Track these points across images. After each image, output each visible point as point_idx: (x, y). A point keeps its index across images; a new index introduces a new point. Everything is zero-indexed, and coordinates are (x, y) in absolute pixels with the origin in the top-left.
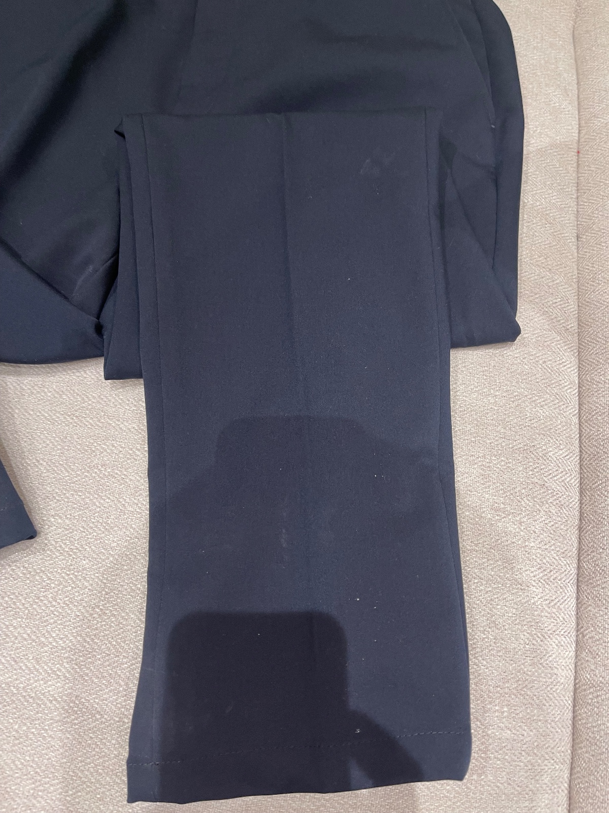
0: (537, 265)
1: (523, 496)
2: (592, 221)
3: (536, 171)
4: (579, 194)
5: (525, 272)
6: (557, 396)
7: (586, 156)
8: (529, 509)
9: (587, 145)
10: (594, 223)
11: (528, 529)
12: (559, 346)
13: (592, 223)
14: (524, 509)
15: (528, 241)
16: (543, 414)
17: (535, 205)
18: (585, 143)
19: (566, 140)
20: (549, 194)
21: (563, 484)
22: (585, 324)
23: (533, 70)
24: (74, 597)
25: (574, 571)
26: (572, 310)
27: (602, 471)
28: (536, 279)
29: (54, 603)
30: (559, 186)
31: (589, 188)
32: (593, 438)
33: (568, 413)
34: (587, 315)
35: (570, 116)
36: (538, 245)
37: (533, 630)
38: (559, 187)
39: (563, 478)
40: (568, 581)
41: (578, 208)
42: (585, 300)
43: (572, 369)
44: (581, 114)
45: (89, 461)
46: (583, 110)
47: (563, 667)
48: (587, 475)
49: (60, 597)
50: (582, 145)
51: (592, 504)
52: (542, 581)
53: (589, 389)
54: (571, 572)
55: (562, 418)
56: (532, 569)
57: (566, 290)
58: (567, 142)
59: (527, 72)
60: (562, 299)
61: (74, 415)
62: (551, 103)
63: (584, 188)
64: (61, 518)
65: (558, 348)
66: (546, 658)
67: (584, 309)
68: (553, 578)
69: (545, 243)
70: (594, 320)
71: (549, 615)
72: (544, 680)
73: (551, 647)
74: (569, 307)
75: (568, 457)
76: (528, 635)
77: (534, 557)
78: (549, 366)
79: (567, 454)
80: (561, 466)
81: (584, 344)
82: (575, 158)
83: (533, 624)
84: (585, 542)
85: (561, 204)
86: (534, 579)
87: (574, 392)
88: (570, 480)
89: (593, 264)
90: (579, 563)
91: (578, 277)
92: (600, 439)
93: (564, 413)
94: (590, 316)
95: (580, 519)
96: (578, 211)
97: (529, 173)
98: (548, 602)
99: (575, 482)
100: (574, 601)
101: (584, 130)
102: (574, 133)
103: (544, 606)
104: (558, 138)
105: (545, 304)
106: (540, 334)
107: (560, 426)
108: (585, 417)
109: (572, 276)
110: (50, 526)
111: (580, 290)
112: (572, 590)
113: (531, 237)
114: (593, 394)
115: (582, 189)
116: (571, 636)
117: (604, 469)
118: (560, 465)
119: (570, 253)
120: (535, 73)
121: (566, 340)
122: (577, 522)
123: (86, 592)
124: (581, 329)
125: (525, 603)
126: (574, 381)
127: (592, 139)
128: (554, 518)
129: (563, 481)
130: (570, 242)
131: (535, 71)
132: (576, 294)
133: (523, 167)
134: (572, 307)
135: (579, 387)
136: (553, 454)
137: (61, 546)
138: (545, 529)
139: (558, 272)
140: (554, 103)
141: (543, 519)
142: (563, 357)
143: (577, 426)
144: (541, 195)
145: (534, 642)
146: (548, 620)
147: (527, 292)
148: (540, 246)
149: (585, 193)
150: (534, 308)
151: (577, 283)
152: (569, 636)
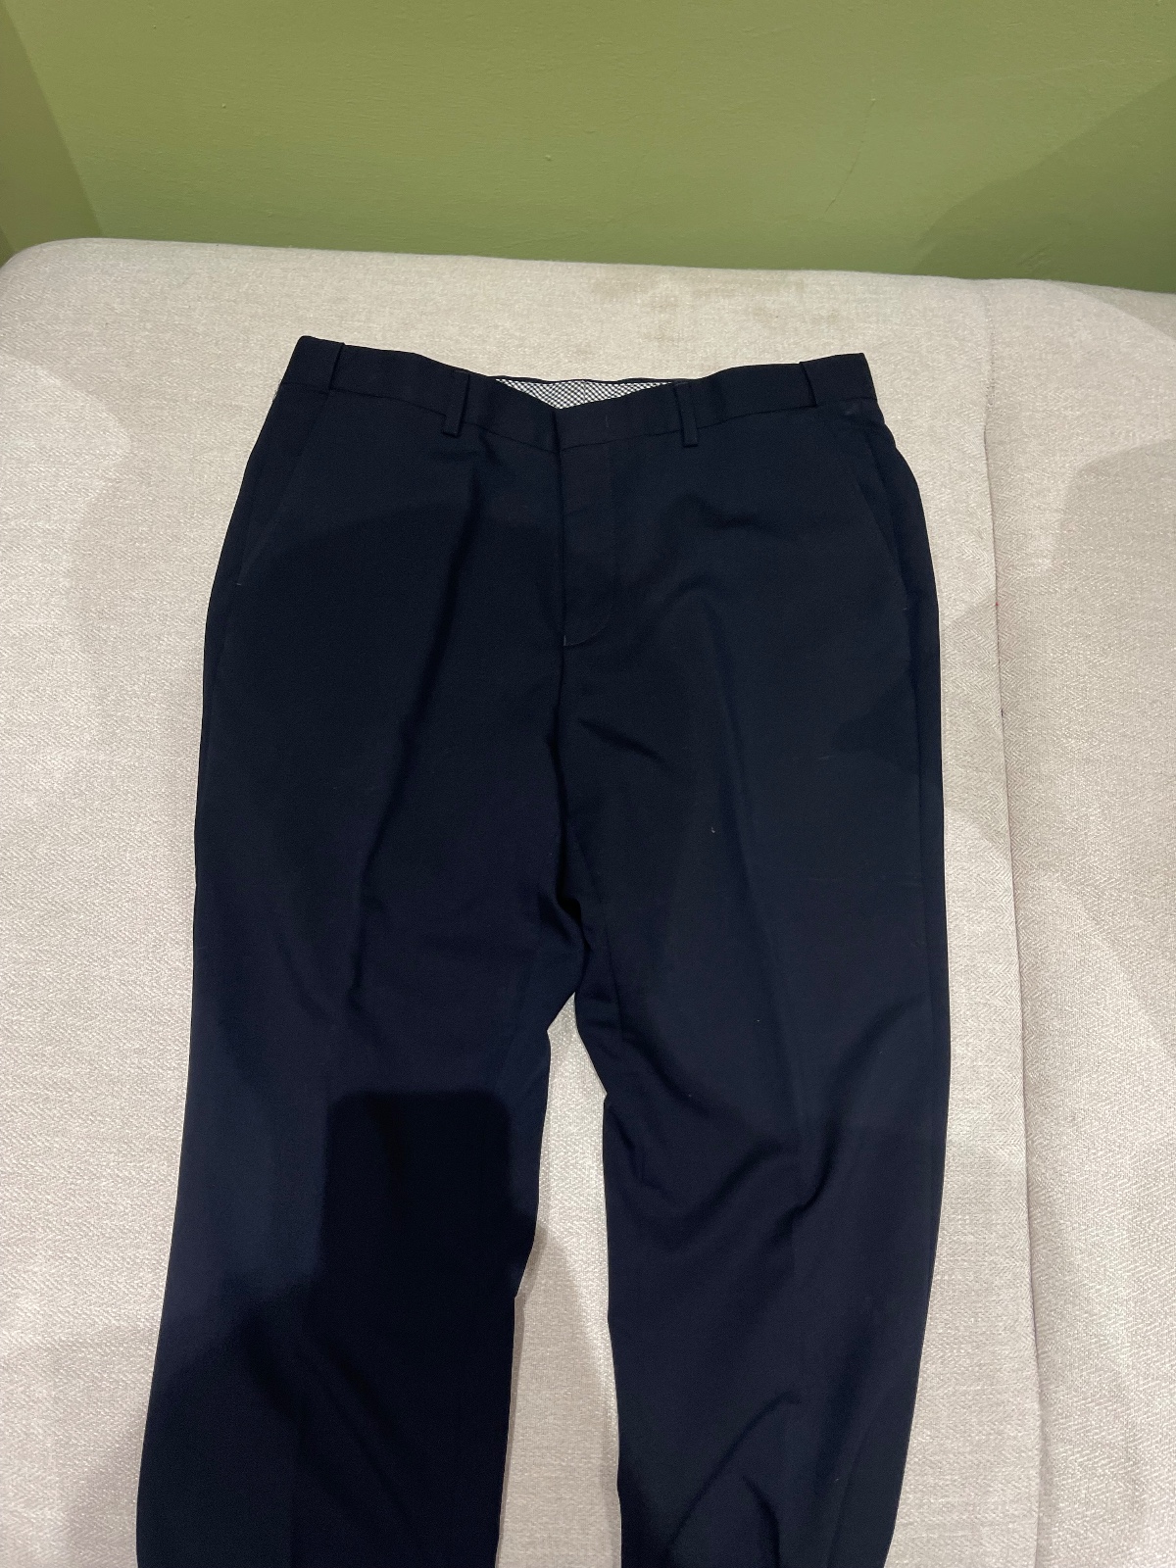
0: (963, 765)
1: (968, 1017)
2: (1016, 699)
6: (994, 908)
7: (1006, 614)
8: (975, 1029)
9: (1005, 599)
10: (1017, 702)
11: (975, 1049)
12: (992, 853)
14: (969, 1030)
16: (981, 930)
17: (956, 693)
19: (983, 598)
20: (970, 675)
21: (1004, 998)
22: (1016, 821)
25: (1020, 1082)
26: (1002, 806)
31: (1010, 655)
32: (1031, 947)
33: (1005, 923)
34: (1016, 810)
35: (986, 565)
39: (1004, 992)
40: (1015, 1093)
42: (1014, 793)
43: (1006, 874)
47: (1016, 1174)
48: (1026, 987)
51: (1033, 1015)
53: (1023, 894)
55: (1000, 930)
57: (995, 787)
60: (992, 799)
63: (1005, 653)
65: (991, 856)
66: (1000, 1168)
69: (970, 738)
70: (1025, 817)
71: (1000, 1128)
73: (1003, 1156)
74: (999, 806)
75: (1008, 969)
79: (1006, 966)
82: (993, 615)
84: (1028, 1053)
85: (983, 683)
87: (1009, 898)
88: (1012, 992)
89: (1020, 751)
90: (1024, 1074)
92: (1038, 948)
93: (1001, 925)
94: (1019, 812)
95: (1023, 1031)
98: (998, 1116)
100: (1022, 1110)
101: (1002, 579)
102: (991, 585)
103: (994, 1120)
104: (975, 600)
105: (975, 810)
106: (973, 844)
108: (1021, 924)
111: (1008, 782)
112: (1019, 1101)
114: (1028, 901)
116: (1021, 1143)
119: (996, 739)
121: (999, 844)
122: (1020, 1033)
124: (1012, 829)
126: (1009, 887)
127: (1011, 594)
128: (998, 1034)
129: (1004, 995)
130: (995, 726)
131: (943, 519)
132: (1005, 788)
134: (1001, 803)
135: (1014, 892)
138: (991, 1047)
139: (985, 769)
140: (968, 556)
141: (988, 1037)
142: (997, 864)
143: (1015, 935)
144: (962, 679)
146: (999, 1133)
149: (1006, 660)
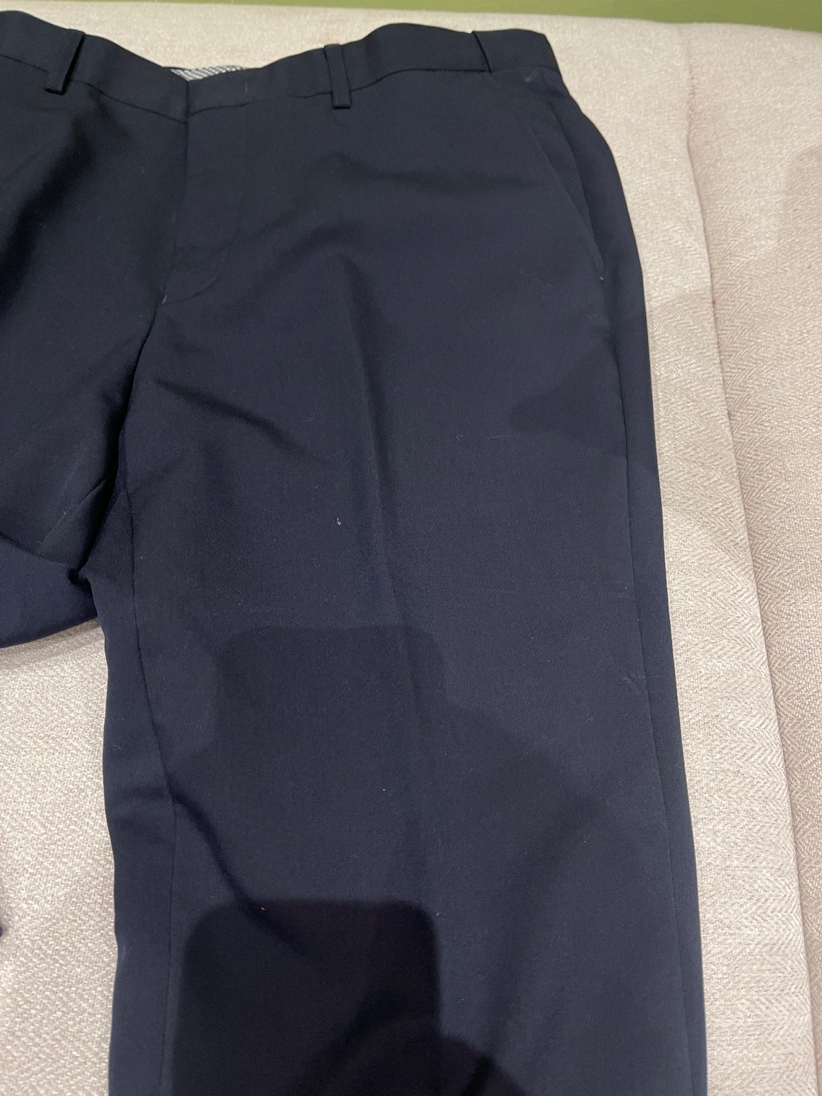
0: (685, 459)
1: (713, 791)
2: (747, 394)
3: (665, 333)
4: (722, 357)
5: (671, 470)
6: (738, 640)
7: (726, 307)
8: (725, 810)
9: (724, 292)
10: (749, 396)
11: (727, 840)
12: (730, 569)
13: (747, 396)
14: (716, 811)
15: (668, 428)
16: (723, 668)
17: (670, 378)
18: (722, 290)
19: (697, 288)
20: (686, 362)
21: (763, 766)
22: (758, 534)
23: (644, 200)
24: (68, 1027)
26: (739, 516)
27: (814, 743)
28: (686, 479)
29: (37, 1040)
30: (698, 349)
31: (735, 349)
32: (794, 695)
33: (754, 662)
34: (758, 521)
35: (697, 256)
36: (682, 432)
37: (754, 993)
38: (698, 352)
39: (762, 758)
40: (790, 910)
41: (723, 377)
42: (752, 500)
43: (751, 598)
44: (711, 252)
45: (77, 805)
46: (713, 247)
47: (799, 1041)
48: (793, 748)
49: (46, 1029)
50: (717, 293)
51: (807, 791)
52: (758, 918)
53: (777, 625)
54: (793, 895)
55: (749, 671)
56: (742, 901)
57: (727, 489)
58: (699, 290)
59: (636, 203)
60: (724, 502)
61: (49, 736)
62: (672, 241)
63: (728, 349)
64: (37, 902)
65: (729, 572)
66: (776, 1033)
67: (752, 513)
68: (770, 909)
69: (691, 429)
70: (769, 528)
71: (773, 968)
72: (777, 1066)
73: (781, 1014)
74: (734, 513)
75: (764, 726)
76: (748, 1003)
77: (740, 882)
78: (721, 598)
79: (761, 721)
80: (757, 741)
81: (760, 561)
82: (711, 311)
83: (753, 985)
84: (804, 848)
85: (704, 374)
86: (745, 915)
87: (758, 631)
88: (772, 759)
89: (757, 451)
90: (799, 879)
91: (738, 468)
92: (803, 695)
93: (749, 664)
94: (763, 522)
95: (792, 813)
96: (724, 381)
97: (655, 336)
98: (768, 948)
99: (778, 761)
101: (718, 273)
102: (706, 278)
103: (764, 954)
104: (687, 286)
105: (703, 512)
106: (703, 555)
107: (747, 683)
108: (776, 665)
109: (732, 469)
110: (21, 918)
111: (743, 486)
113: (671, 421)
114: (784, 632)
115: (726, 351)
116: (804, 992)
117: (816, 739)
118: (755, 739)
119: (724, 438)
120: (647, 204)
121: (738, 559)
122: (789, 819)
123: (85, 1019)
124: (753, 541)
125: (738, 954)
126: (756, 616)
127: (732, 285)
128: (759, 819)
129: (763, 762)
130: (722, 424)
131: (646, 202)
132: (740, 492)
133: (648, 329)
134: (738, 511)
135: (763, 621)
136: (744, 725)
137: (40, 948)
138: (750, 838)
139: (713, 467)
140: (677, 242)
141: (745, 823)
142: (738, 583)
143: (769, 678)
144: (676, 364)
145: (758, 1012)
146: (773, 975)
147: (678, 498)
148: (685, 432)
149: (731, 356)
150: (689, 519)
151: (738, 478)
152: (802, 991)
